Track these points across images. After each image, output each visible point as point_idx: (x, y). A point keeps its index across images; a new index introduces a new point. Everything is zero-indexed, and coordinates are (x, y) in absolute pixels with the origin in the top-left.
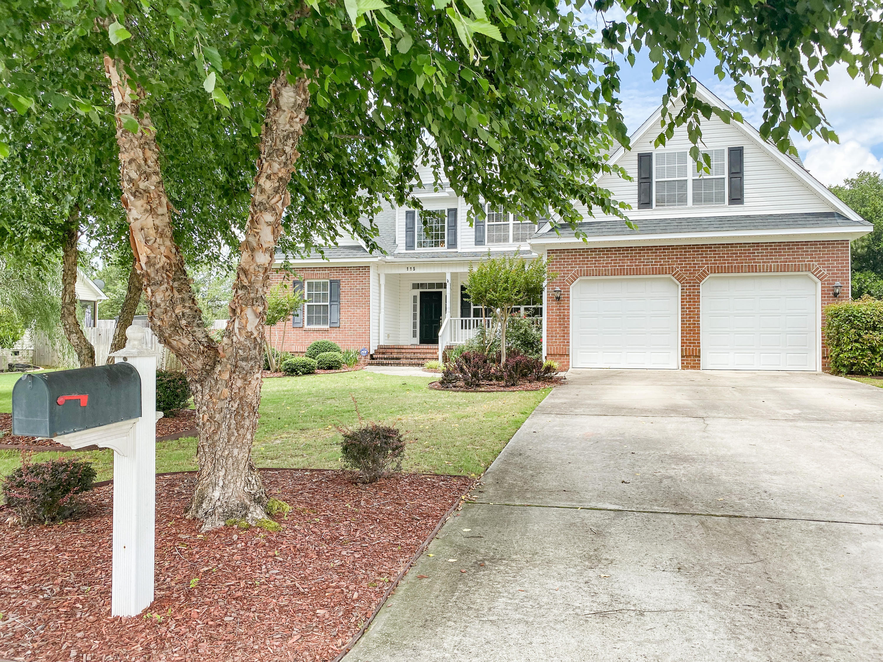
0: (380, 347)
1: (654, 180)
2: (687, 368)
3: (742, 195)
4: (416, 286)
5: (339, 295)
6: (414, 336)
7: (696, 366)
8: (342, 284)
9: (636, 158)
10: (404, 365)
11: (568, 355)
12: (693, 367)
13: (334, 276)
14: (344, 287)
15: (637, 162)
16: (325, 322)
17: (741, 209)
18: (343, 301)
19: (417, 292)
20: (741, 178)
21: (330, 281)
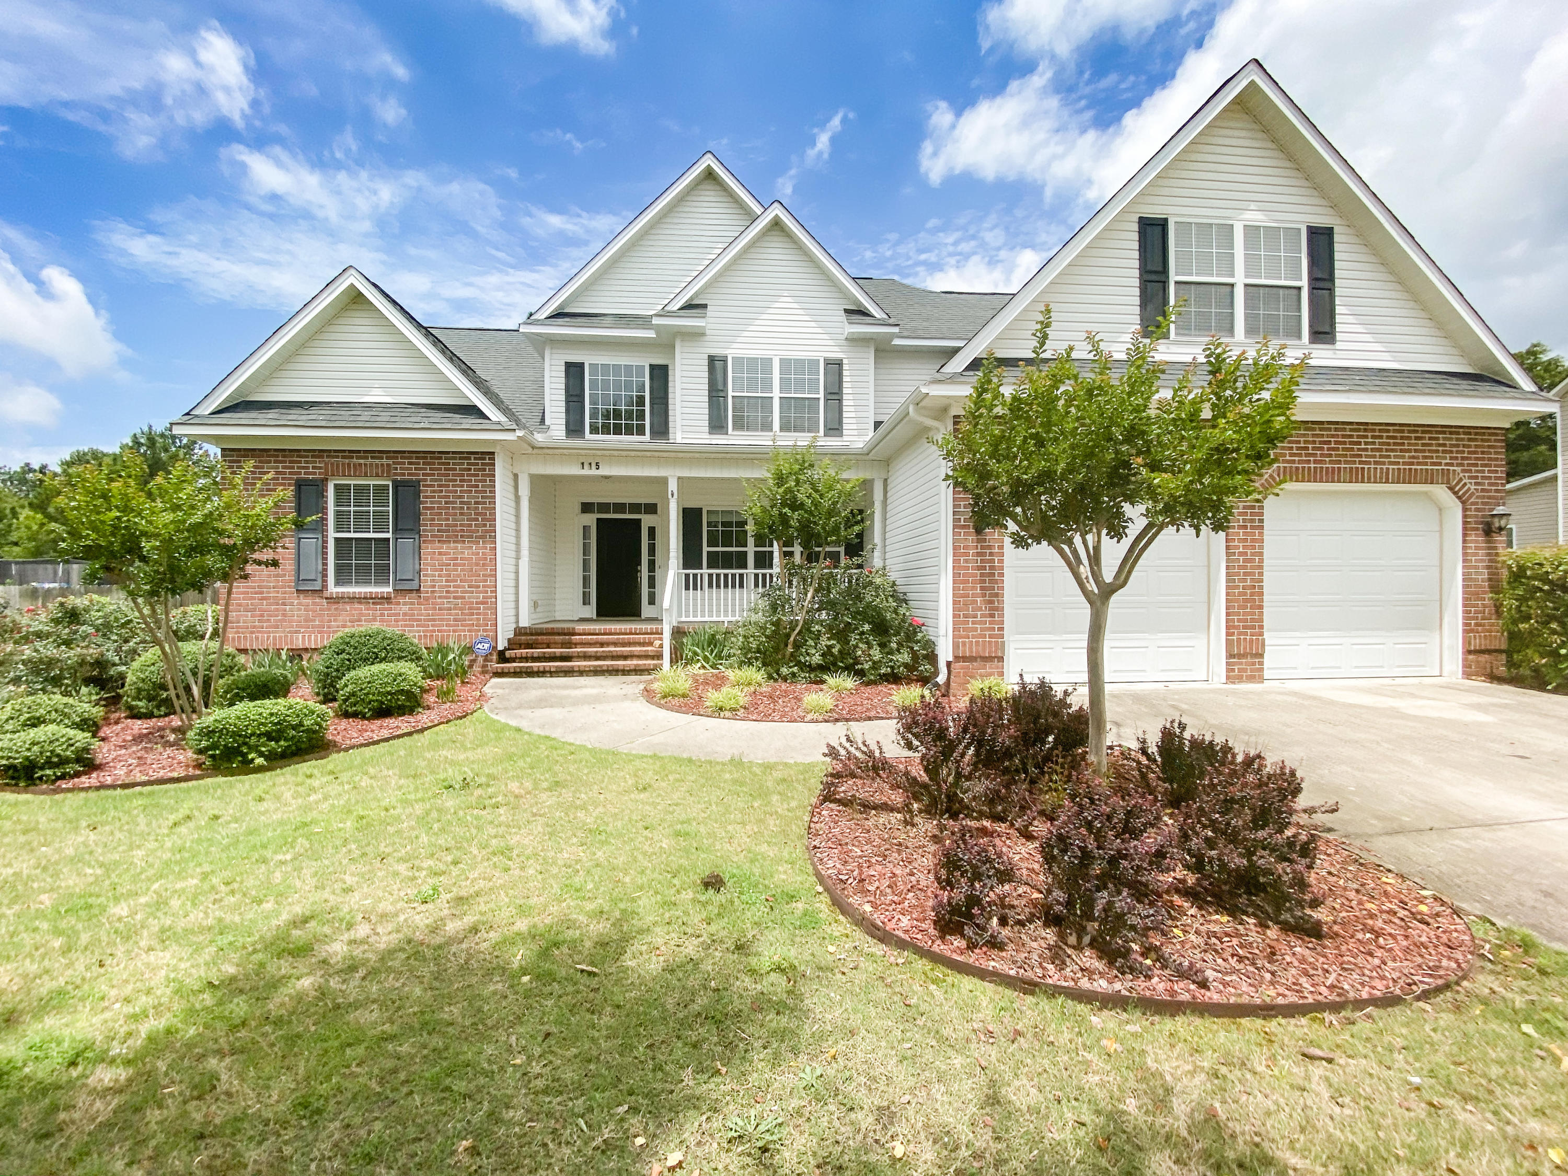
0: (519, 631)
1: (1173, 277)
2: (1240, 679)
3: (1333, 324)
4: (587, 508)
5: (417, 516)
6: (586, 602)
7: (1257, 676)
8: (426, 492)
9: (1135, 227)
10: (582, 673)
11: (1001, 659)
12: (1251, 679)
13: (405, 472)
14: (430, 498)
15: (1136, 236)
16: (382, 574)
17: (1329, 354)
18: (427, 527)
19: (591, 519)
20: (1331, 290)
21: (394, 482)
